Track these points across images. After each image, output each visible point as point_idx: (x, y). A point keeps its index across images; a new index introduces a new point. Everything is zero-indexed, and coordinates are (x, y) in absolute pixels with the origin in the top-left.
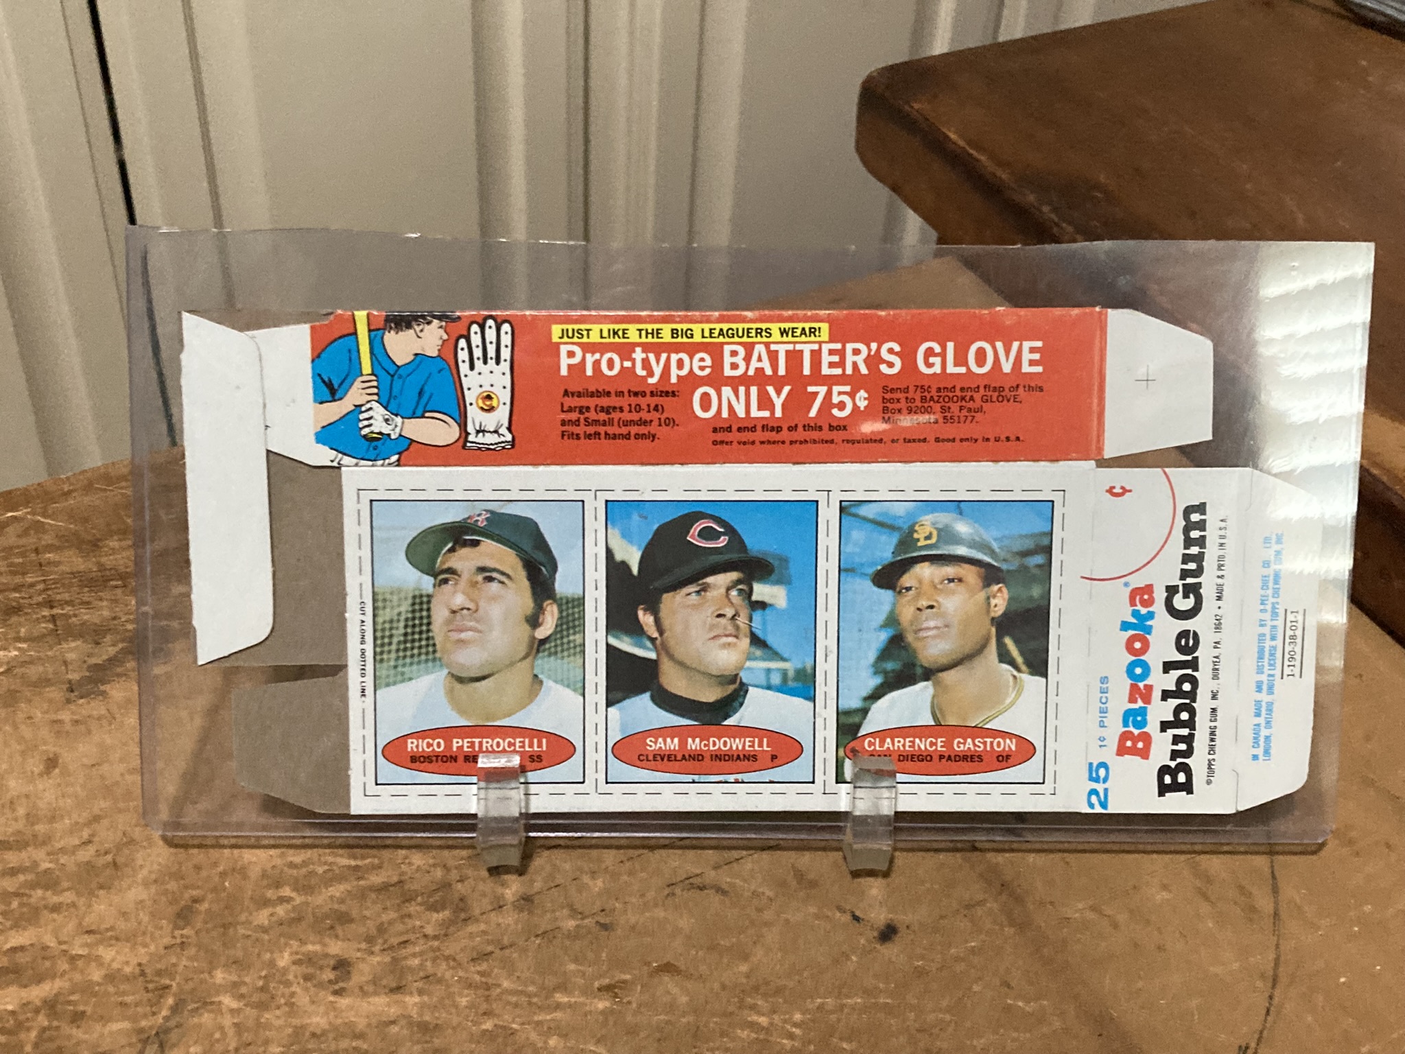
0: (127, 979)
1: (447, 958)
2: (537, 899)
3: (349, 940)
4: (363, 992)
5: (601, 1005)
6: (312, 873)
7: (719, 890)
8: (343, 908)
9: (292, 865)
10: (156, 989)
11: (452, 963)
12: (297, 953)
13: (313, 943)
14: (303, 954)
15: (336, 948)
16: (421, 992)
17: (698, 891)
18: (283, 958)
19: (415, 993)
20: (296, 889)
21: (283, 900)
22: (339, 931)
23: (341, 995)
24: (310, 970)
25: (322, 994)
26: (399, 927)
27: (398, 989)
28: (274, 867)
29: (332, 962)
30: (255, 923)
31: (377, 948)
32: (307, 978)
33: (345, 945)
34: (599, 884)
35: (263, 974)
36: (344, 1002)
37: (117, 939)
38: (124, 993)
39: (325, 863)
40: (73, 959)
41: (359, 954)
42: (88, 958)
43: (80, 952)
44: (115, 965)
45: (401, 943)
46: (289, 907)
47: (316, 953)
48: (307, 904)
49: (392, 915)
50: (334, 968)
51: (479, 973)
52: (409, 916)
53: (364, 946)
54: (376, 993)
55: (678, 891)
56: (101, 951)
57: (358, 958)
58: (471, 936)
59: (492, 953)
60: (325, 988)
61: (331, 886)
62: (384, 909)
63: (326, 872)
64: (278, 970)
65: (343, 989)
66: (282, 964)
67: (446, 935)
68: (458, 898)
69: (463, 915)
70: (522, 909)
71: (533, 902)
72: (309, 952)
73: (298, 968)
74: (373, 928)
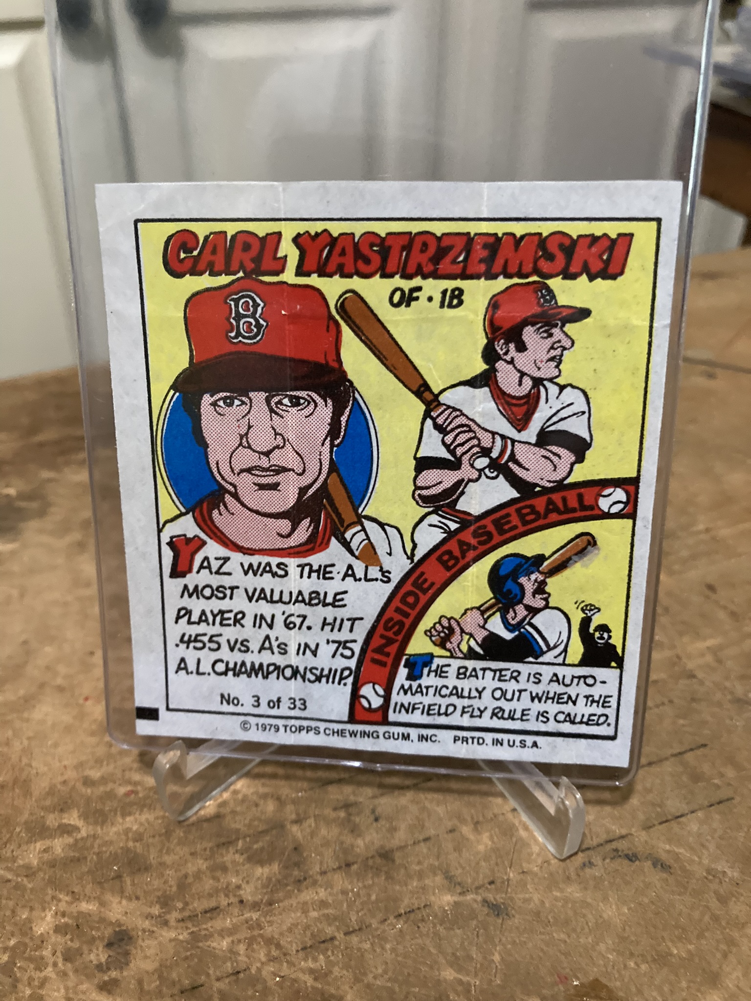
2: (397, 855)
3: (137, 898)
6: (110, 795)
7: (659, 864)
8: (139, 848)
9: (88, 782)
11: (275, 953)
12: (64, 914)
13: (89, 899)
14: (71, 916)
15: (117, 910)
17: (626, 862)
18: (43, 919)
20: (85, 816)
21: (66, 830)
22: (128, 880)
23: (109, 992)
24: (76, 945)
25: (84, 987)
26: (208, 884)
27: (192, 991)
28: (65, 782)
29: (108, 932)
30: (21, 862)
31: (173, 916)
32: (69, 956)
33: (134, 904)
34: (484, 842)
35: (12, 943)
39: (129, 782)
41: (147, 924)
45: (206, 912)
46: (70, 840)
47: (88, 915)
48: (95, 837)
49: (202, 864)
50: (109, 945)
52: (224, 869)
53: (156, 910)
54: (159, 995)
55: (597, 860)
57: (144, 931)
58: (304, 908)
59: (333, 939)
60: (89, 977)
61: (130, 814)
62: (192, 854)
63: (128, 794)
64: (32, 939)
65: (115, 982)
66: (40, 929)
67: (270, 903)
68: (291, 847)
69: (296, 873)
70: (377, 871)
71: (393, 861)
72: (80, 913)
73: (60, 939)
74: (172, 882)
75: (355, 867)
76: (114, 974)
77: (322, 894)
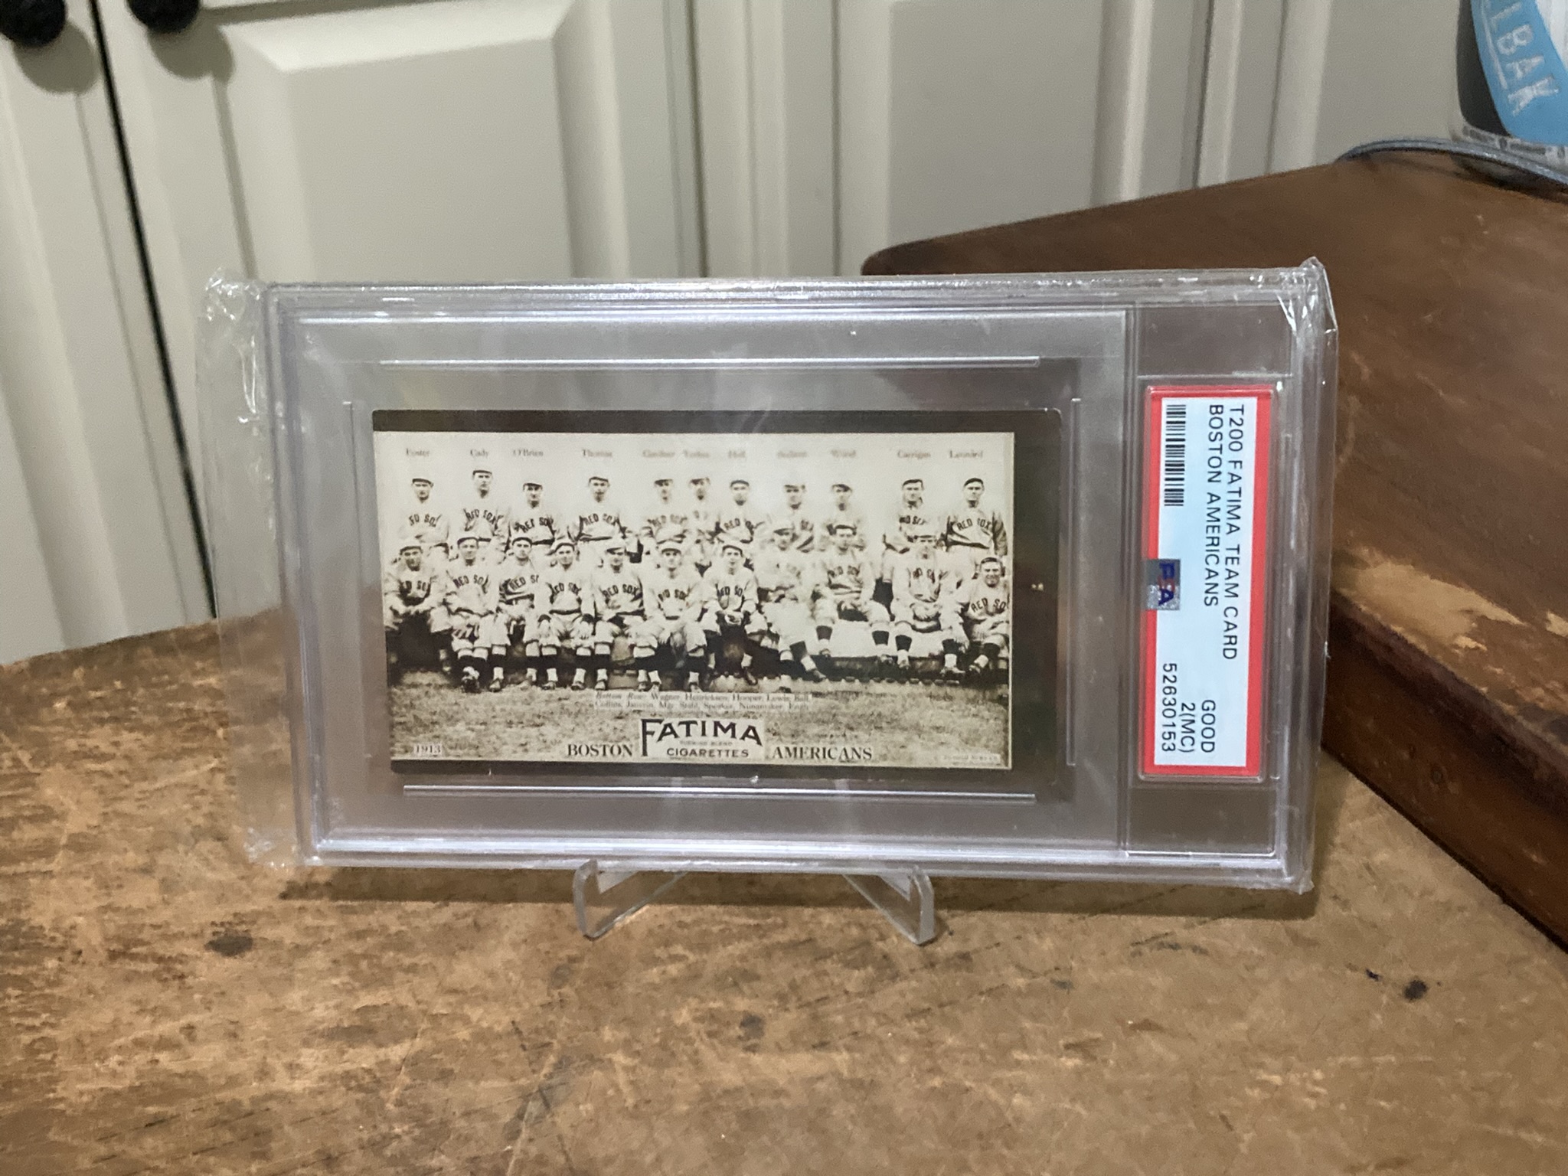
0: (499, 1036)
1: (877, 1015)
2: (973, 956)
3: (757, 996)
4: (780, 1049)
5: (1071, 1062)
6: (705, 933)
7: (1195, 949)
8: (747, 966)
9: (682, 925)
10: (535, 1047)
11: (883, 1020)
12: (697, 1010)
13: (715, 1000)
14: (705, 1011)
15: (742, 1004)
16: (849, 1049)
17: (1169, 951)
18: (680, 1014)
19: (843, 1050)
20: (691, 948)
22: (745, 988)
23: (754, 1052)
24: (715, 1027)
25: (732, 1050)
26: (815, 984)
27: (823, 1045)
28: (661, 926)
29: (741, 1018)
30: (644, 982)
31: (792, 1005)
32: (710, 1034)
33: (754, 1001)
34: (1048, 944)
35: (659, 1030)
36: (757, 1059)
37: (485, 998)
38: (496, 1052)
39: (721, 922)
40: (434, 1018)
41: (771, 1011)
42: (453, 1018)
43: (444, 1012)
44: (485, 1024)
45: (818, 1000)
46: (681, 965)
47: (719, 1010)
48: (705, 961)
49: (805, 972)
50: (743, 1025)
51: (916, 1029)
52: (826, 973)
53: (776, 1003)
54: (795, 1050)
55: (1145, 949)
56: (468, 1010)
57: (770, 1015)
58: (902, 994)
59: (929, 1009)
60: (734, 1046)
61: (730, 944)
62: (796, 966)
63: (722, 931)
64: (676, 1027)
65: (755, 1046)
66: (679, 1022)
67: (873, 992)
68: (880, 957)
69: (888, 971)
70: (958, 968)
71: (971, 960)
72: (711, 1009)
73: (701, 1026)
74: (784, 984)
75: (937, 967)
76: (753, 1041)
77: (914, 984)
